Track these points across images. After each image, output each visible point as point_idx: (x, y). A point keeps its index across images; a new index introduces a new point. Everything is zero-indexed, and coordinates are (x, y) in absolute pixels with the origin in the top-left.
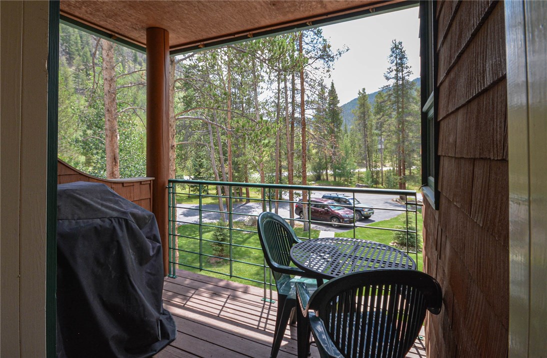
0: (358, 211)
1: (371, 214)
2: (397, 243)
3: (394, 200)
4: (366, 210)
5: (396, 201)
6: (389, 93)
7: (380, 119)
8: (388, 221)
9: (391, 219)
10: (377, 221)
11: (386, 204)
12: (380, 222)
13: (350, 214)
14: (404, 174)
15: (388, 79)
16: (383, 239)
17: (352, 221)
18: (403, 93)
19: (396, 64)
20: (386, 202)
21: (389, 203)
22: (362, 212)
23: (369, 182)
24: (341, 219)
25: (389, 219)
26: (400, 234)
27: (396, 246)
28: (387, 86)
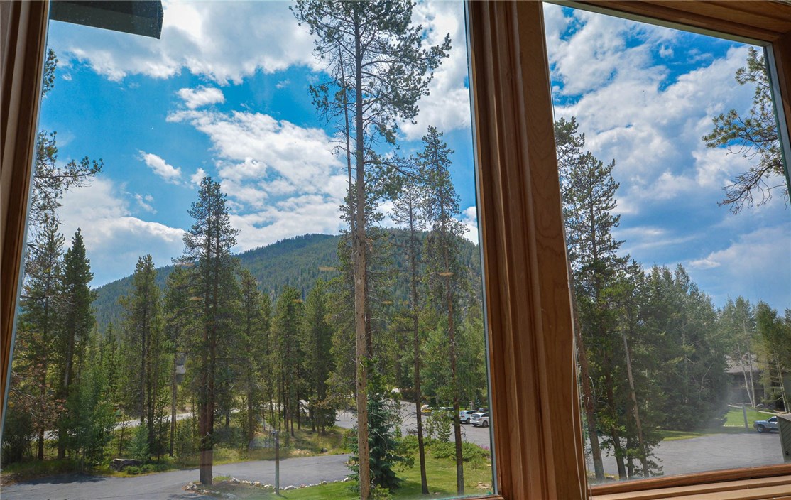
3: (189, 487)
5: (192, 489)
6: (192, 272)
7: (173, 320)
14: (211, 431)
15: (192, 246)
18: (216, 275)
19: (208, 222)
20: (173, 496)
23: (142, 453)
28: (191, 259)
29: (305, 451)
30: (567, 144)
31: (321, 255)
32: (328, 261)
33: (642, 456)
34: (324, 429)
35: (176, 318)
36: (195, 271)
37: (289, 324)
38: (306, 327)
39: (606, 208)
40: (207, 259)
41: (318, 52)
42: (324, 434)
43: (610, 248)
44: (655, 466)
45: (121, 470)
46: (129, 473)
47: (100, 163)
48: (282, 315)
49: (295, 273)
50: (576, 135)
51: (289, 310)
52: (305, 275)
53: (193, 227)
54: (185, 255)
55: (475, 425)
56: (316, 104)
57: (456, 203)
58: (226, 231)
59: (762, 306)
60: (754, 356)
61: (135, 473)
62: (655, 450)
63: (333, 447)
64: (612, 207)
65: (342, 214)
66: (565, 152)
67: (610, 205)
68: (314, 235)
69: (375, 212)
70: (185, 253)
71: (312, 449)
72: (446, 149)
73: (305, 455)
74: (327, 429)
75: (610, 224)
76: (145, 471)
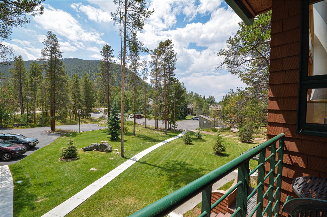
0: (26, 144)
1: (37, 144)
2: (63, 158)
3: (48, 132)
4: (33, 142)
5: (49, 132)
6: (44, 64)
7: (37, 79)
8: (49, 145)
9: (51, 144)
10: (41, 148)
11: (42, 135)
12: (44, 147)
13: (22, 147)
14: (55, 115)
15: (44, 55)
16: (52, 159)
17: (22, 152)
18: (55, 66)
19: (51, 47)
20: (42, 134)
21: (45, 134)
22: (29, 144)
23: (25, 122)
24: (12, 153)
25: (49, 144)
26: (66, 152)
27: (63, 160)
28: (44, 59)
29: (83, 123)
30: (169, 46)
31: (79, 66)
32: (82, 68)
33: (174, 124)
34: (87, 117)
35: (39, 79)
36: (46, 64)
37: (76, 86)
38: (81, 87)
39: (173, 65)
40: (51, 61)
41: (114, 2)
42: (87, 118)
43: (173, 75)
44: (176, 125)
45: (18, 127)
46: (21, 127)
47: (29, 20)
48: (74, 83)
49: (70, 70)
50: (171, 44)
51: (76, 81)
52: (73, 71)
53: (45, 48)
54: (42, 58)
55: (131, 117)
56: (113, 19)
57: (139, 57)
58: (59, 52)
59: (196, 93)
60: (193, 104)
61: (24, 128)
62: (176, 122)
63: (91, 122)
64: (175, 65)
65: (101, 54)
66: (168, 48)
67: (174, 64)
68: (76, 59)
69: (112, 55)
70: (41, 57)
71: (84, 122)
72: (137, 40)
73: (83, 124)
74: (88, 117)
75: (174, 69)
76: (27, 127)
